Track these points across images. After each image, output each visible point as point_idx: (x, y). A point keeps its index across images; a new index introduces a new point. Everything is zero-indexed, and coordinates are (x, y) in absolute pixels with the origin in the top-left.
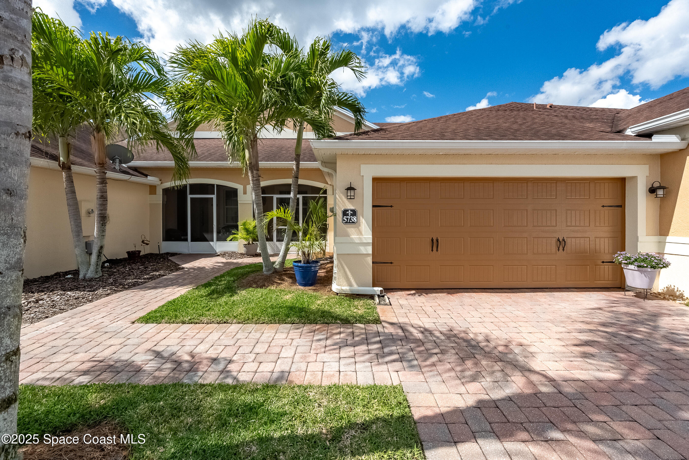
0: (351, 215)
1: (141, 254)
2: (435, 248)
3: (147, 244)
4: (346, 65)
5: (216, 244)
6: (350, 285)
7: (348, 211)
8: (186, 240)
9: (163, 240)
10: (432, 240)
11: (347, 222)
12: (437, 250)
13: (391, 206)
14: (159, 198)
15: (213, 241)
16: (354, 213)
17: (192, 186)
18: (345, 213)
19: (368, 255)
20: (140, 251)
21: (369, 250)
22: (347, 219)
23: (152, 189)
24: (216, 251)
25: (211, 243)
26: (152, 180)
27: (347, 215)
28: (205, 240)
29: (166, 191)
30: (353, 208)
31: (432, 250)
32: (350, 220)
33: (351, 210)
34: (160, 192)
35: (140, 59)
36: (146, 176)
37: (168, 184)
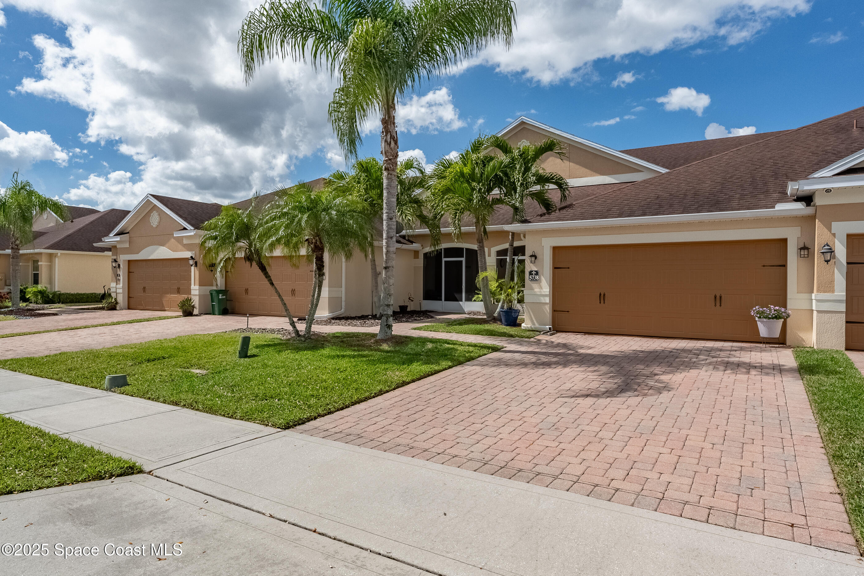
0: (535, 274)
1: (408, 309)
2: (602, 301)
3: (412, 301)
4: (552, 150)
5: (464, 304)
6: (534, 324)
7: (532, 271)
8: (441, 300)
9: (424, 299)
10: (600, 295)
11: (532, 280)
12: (604, 303)
13: (568, 268)
14: (420, 262)
15: (462, 301)
16: (537, 273)
17: (446, 249)
18: (531, 273)
19: (546, 303)
20: (407, 306)
21: (547, 300)
22: (532, 277)
23: (416, 253)
24: (464, 311)
25: (461, 303)
26: (416, 246)
27: (532, 274)
28: (456, 300)
29: (425, 255)
30: (536, 269)
31: (600, 303)
32: (534, 278)
33: (535, 271)
34: (421, 256)
35: (411, 168)
36: (412, 242)
37: (428, 249)
